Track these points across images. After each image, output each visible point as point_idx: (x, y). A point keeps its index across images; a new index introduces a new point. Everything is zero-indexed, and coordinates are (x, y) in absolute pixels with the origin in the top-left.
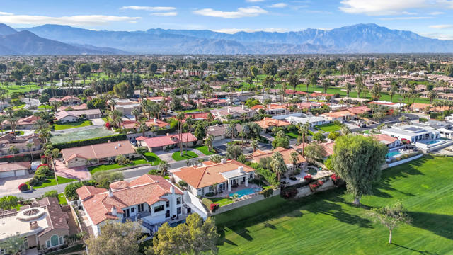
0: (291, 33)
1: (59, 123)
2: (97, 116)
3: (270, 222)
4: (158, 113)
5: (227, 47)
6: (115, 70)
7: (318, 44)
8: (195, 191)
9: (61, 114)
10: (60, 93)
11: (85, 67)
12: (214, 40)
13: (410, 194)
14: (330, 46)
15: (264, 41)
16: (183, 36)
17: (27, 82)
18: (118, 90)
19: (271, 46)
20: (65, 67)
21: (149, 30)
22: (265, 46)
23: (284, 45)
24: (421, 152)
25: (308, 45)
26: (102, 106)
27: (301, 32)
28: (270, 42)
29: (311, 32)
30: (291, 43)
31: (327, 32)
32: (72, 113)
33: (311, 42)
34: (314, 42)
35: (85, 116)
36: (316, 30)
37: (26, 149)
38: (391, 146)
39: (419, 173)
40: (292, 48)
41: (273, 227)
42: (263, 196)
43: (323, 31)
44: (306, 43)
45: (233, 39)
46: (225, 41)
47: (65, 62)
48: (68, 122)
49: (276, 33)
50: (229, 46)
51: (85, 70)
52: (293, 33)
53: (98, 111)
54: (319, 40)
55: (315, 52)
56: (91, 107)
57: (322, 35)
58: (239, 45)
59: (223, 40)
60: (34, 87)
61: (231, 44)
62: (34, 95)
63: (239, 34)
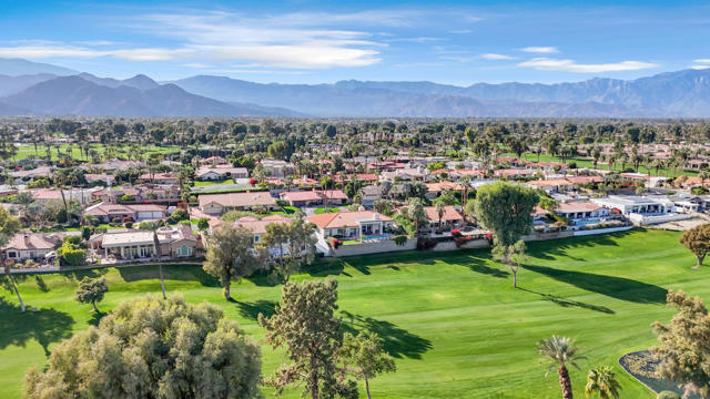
0: (564, 84)
1: (200, 180)
2: (243, 176)
3: (395, 265)
4: (312, 172)
5: (456, 107)
6: (277, 131)
7: (612, 102)
8: (322, 231)
9: (203, 171)
10: (206, 154)
11: (241, 127)
12: (436, 96)
13: (582, 260)
14: (634, 106)
15: (519, 98)
16: (387, 91)
17: (168, 144)
18: (273, 151)
19: (528, 105)
20: (215, 129)
21: (338, 83)
22: (520, 104)
23: (550, 104)
24: (631, 224)
25: (594, 103)
26: (250, 165)
27: (581, 83)
28: (529, 99)
29: (599, 83)
30: (563, 100)
31: (628, 83)
32: (214, 170)
33: (599, 99)
34: (605, 99)
35: (229, 174)
36: (608, 80)
37: (164, 196)
38: (593, 214)
39: (615, 244)
40: (565, 109)
41: (396, 268)
42: (394, 242)
43: (621, 82)
44: (588, 100)
45: (467, 95)
46: (453, 98)
47: (217, 123)
48: (209, 180)
49: (538, 85)
50: (459, 105)
51: (240, 131)
52: (569, 84)
53: (245, 170)
54: (613, 96)
55: (606, 115)
56: (237, 165)
57: (618, 88)
58: (475, 103)
59: (449, 95)
60: (176, 149)
61: (462, 102)
62: (176, 157)
63: (477, 86)
